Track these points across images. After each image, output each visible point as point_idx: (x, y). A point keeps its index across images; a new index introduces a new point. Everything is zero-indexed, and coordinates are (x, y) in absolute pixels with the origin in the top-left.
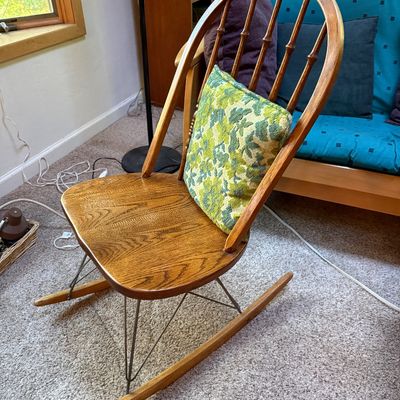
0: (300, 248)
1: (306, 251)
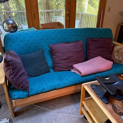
0: (51, 113)
1: (52, 113)
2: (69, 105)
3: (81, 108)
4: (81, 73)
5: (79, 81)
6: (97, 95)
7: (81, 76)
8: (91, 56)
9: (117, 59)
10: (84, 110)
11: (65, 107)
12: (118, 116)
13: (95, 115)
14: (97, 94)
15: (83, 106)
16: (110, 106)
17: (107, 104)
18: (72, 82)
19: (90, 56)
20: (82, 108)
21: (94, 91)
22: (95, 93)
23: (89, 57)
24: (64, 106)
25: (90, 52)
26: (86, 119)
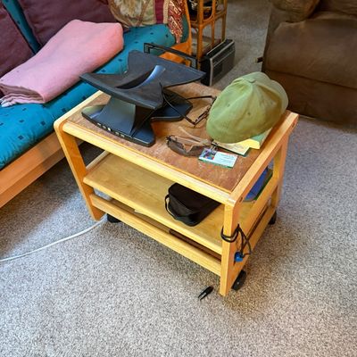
2: (49, 214)
3: (89, 201)
4: (36, 95)
5: (43, 123)
6: (115, 134)
7: (44, 105)
8: (48, 28)
9: (130, 13)
10: (98, 200)
11: (41, 226)
12: (191, 160)
13: (133, 196)
14: (113, 132)
15: (91, 191)
16: (162, 148)
17: (151, 145)
18: (21, 138)
19: (43, 30)
20: (91, 197)
21: (102, 127)
22: (107, 130)
23: (42, 36)
24: (33, 226)
25: (37, 16)
26: (117, 221)
